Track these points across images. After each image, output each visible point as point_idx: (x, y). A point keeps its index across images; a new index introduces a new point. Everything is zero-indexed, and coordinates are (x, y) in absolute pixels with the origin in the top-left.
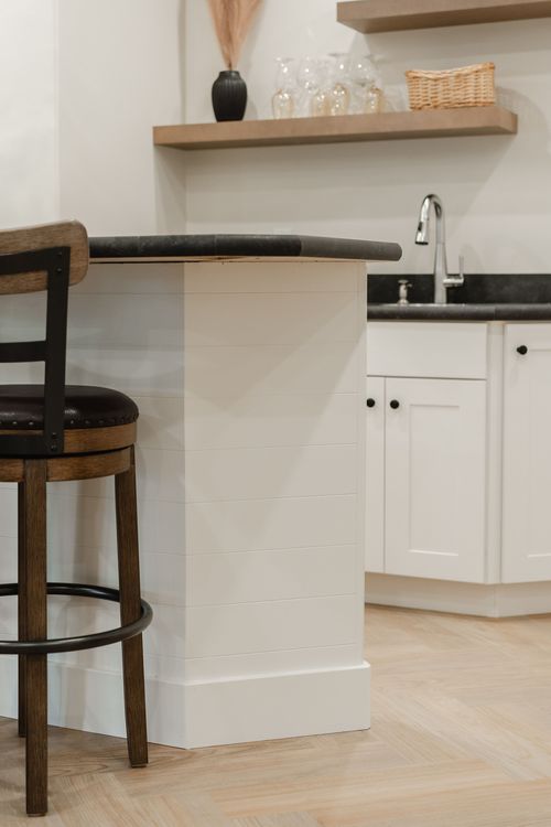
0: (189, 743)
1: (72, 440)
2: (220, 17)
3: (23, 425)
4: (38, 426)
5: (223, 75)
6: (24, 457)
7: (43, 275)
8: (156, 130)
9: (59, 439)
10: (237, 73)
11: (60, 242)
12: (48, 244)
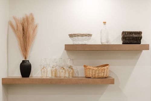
2: (22, 43)
5: (23, 61)
10: (28, 61)
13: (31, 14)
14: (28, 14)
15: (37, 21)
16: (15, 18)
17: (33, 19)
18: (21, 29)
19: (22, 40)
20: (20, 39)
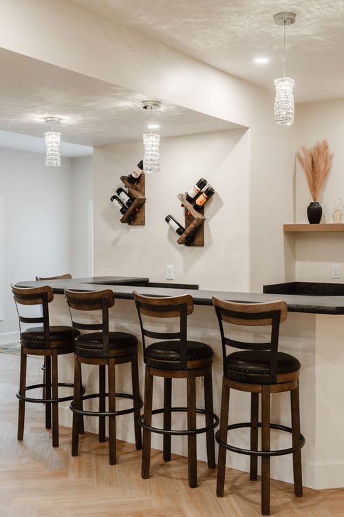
0: (317, 488)
1: (280, 378)
2: (311, 180)
3: (262, 372)
4: (267, 373)
5: (311, 203)
6: (262, 384)
7: (271, 320)
8: (284, 225)
9: (275, 378)
10: (318, 203)
11: (277, 309)
12: (273, 309)
13: (325, 142)
14: (321, 142)
15: (331, 150)
16: (303, 149)
17: (326, 147)
18: (310, 162)
19: (310, 176)
20: (308, 175)
